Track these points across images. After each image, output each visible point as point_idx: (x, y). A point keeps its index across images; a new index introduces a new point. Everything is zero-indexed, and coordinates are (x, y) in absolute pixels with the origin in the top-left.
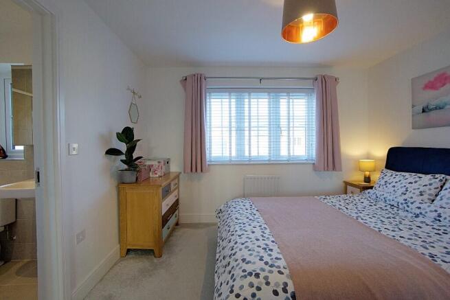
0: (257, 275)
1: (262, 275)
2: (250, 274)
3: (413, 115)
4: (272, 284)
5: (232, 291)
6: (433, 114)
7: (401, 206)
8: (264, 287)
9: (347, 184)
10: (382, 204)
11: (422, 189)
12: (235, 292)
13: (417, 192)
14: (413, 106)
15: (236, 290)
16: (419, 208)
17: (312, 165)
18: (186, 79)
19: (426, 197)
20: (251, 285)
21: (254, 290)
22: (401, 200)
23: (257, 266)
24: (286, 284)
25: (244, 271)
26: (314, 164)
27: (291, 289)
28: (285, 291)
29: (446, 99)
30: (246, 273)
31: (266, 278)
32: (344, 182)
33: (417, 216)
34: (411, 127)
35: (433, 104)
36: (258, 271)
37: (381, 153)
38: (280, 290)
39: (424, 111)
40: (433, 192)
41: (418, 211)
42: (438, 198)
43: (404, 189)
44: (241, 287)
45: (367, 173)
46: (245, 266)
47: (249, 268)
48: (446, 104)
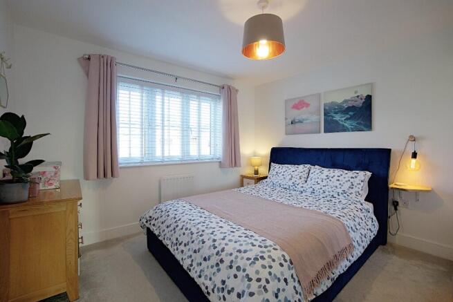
0: (262, 258)
1: (266, 256)
2: (256, 259)
3: (286, 126)
4: (276, 260)
5: (250, 280)
6: (298, 126)
7: (291, 188)
8: (273, 264)
9: (243, 177)
10: (279, 189)
11: (300, 174)
12: (254, 279)
13: (298, 177)
14: (286, 119)
15: (254, 277)
16: (302, 187)
17: (218, 163)
18: (89, 59)
19: (303, 179)
20: (264, 267)
21: (268, 270)
22: (290, 183)
23: (256, 251)
24: (283, 256)
25: (248, 259)
26: (220, 162)
27: (288, 258)
28: (286, 261)
29: (304, 117)
30: (252, 260)
31: (270, 257)
32: (242, 176)
33: (302, 192)
34: (284, 133)
35: (297, 119)
36: (261, 255)
37: (266, 151)
38: (283, 262)
39: (292, 123)
40: (306, 176)
41: (302, 189)
42: (309, 179)
43: (290, 176)
44: (257, 272)
45: (256, 167)
46: (246, 256)
47: (251, 255)
48: (304, 120)
